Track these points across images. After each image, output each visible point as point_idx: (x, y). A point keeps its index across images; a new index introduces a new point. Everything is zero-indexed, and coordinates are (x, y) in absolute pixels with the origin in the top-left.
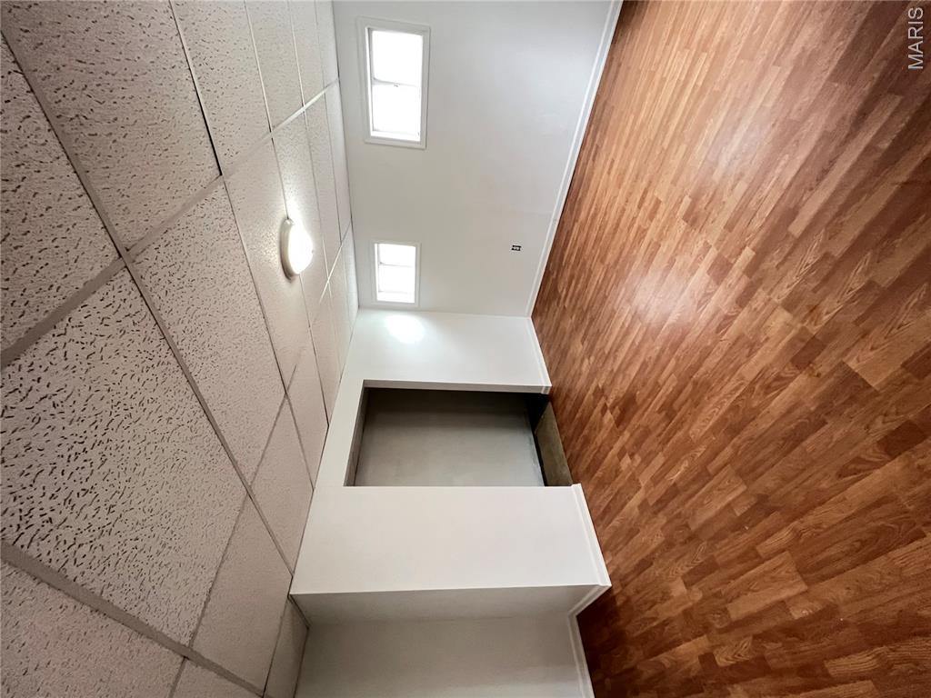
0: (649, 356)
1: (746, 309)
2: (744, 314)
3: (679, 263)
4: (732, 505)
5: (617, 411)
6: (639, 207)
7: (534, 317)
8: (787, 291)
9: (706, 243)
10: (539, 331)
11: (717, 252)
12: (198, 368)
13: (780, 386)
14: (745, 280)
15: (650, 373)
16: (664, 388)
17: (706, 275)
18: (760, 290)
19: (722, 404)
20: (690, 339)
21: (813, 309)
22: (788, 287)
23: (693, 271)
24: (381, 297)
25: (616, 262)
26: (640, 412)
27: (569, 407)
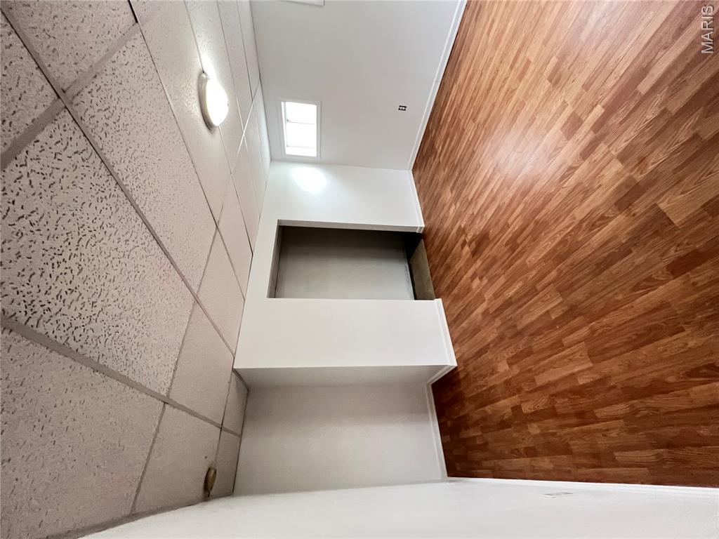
0: (503, 202)
1: (587, 162)
2: (585, 165)
3: (538, 122)
4: (550, 312)
5: (474, 245)
6: (512, 67)
7: (414, 170)
8: (624, 144)
9: (564, 102)
10: (417, 182)
11: (572, 111)
12: (143, 203)
13: (603, 224)
14: (591, 136)
15: (503, 214)
16: (512, 227)
17: (560, 131)
18: (602, 144)
19: (555, 239)
20: (537, 188)
21: (642, 160)
22: (626, 141)
23: (548, 129)
24: (289, 151)
25: (486, 121)
26: (491, 245)
27: (437, 242)
